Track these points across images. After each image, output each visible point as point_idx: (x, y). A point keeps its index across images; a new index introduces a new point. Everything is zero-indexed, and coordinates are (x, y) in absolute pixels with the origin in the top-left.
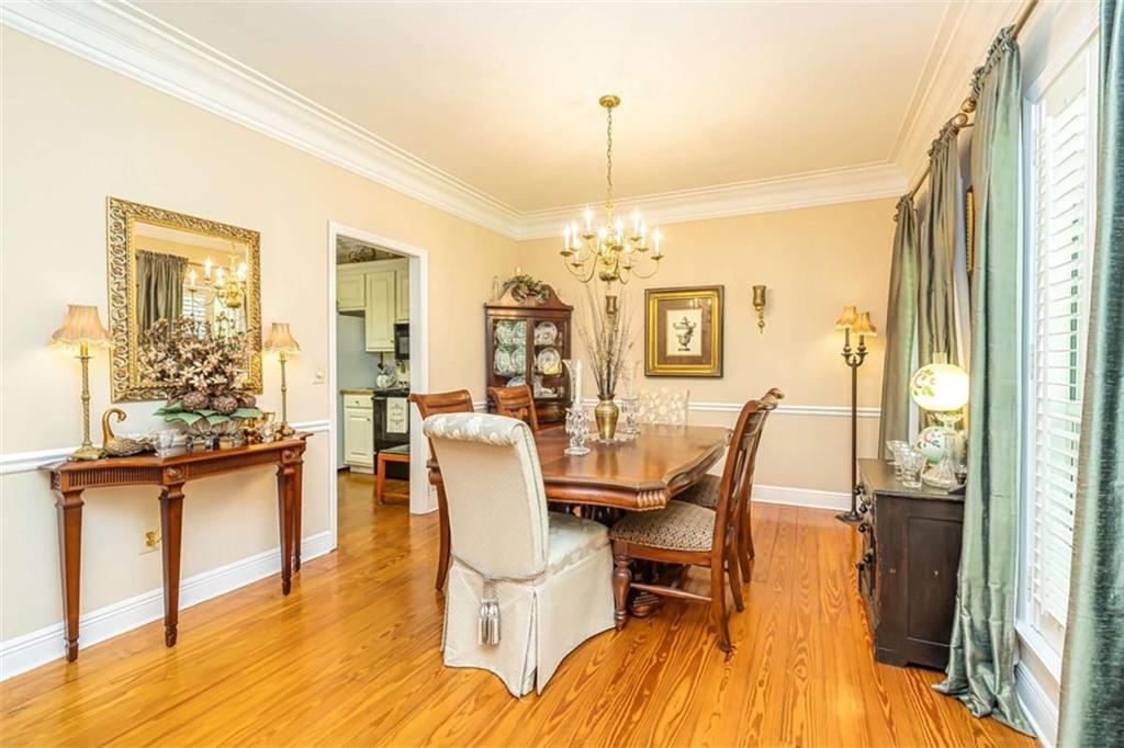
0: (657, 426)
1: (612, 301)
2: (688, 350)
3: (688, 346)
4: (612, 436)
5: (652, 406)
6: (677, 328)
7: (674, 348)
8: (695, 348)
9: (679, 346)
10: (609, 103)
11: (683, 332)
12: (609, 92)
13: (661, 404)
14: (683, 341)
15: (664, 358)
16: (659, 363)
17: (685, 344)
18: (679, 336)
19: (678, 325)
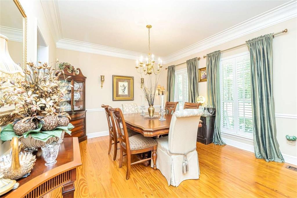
0: (132, 114)
1: (103, 77)
2: (124, 93)
3: (125, 92)
4: (153, 116)
5: (130, 108)
6: (121, 87)
7: (120, 93)
8: (126, 93)
9: (122, 92)
10: (149, 27)
11: (123, 88)
12: (149, 24)
13: (133, 108)
14: (123, 90)
15: (118, 95)
16: (116, 97)
17: (124, 92)
18: (122, 89)
19: (122, 86)
